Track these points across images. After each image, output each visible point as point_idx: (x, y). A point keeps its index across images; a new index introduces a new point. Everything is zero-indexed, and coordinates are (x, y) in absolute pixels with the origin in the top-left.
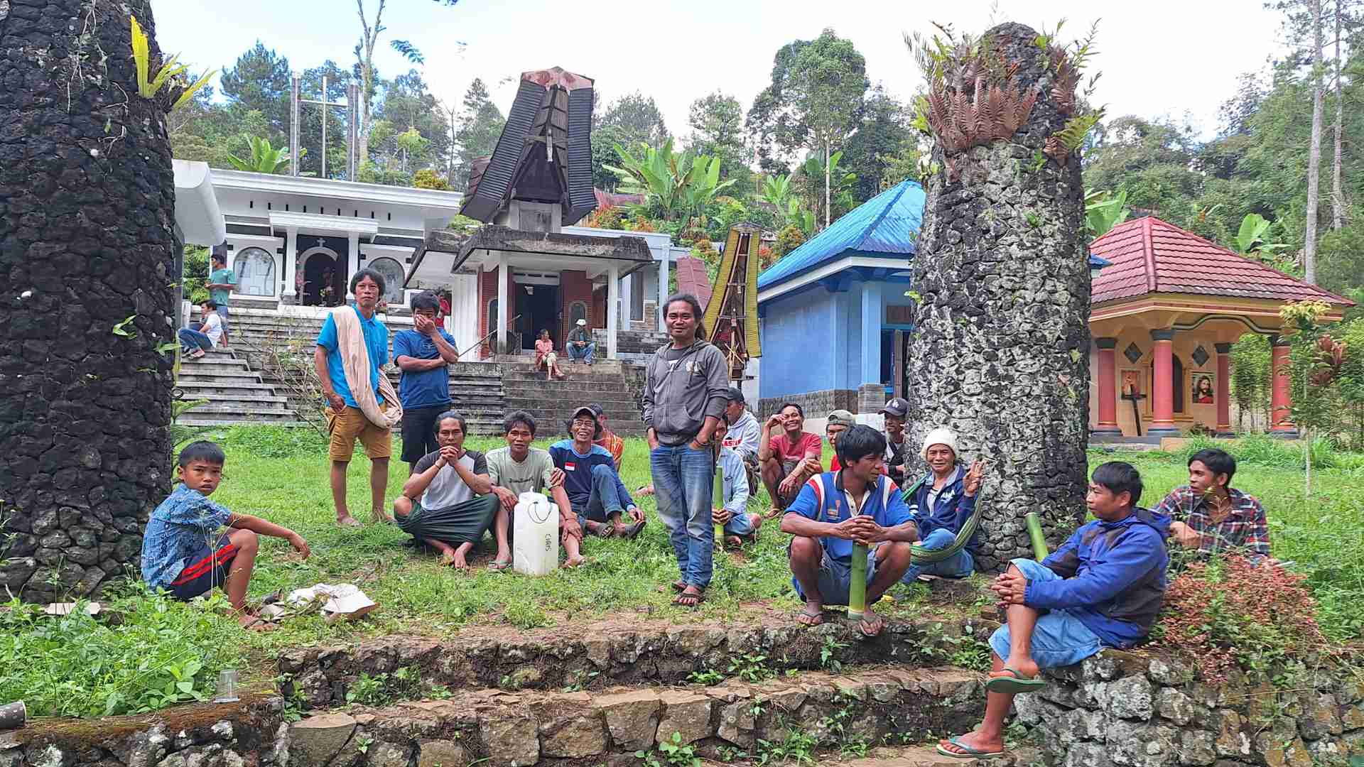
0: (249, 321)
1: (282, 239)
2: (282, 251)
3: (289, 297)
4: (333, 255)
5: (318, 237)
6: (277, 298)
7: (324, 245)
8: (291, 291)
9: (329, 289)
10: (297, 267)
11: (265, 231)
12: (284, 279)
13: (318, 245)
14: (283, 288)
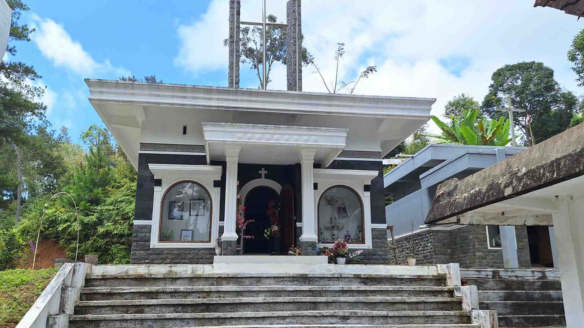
0: (170, 287)
1: (220, 167)
2: (221, 184)
3: (229, 243)
4: (276, 187)
5: (259, 167)
6: (213, 244)
7: (267, 177)
8: (231, 234)
9: (275, 228)
10: (238, 201)
11: (201, 160)
12: (222, 218)
13: (260, 176)
14: (221, 230)
